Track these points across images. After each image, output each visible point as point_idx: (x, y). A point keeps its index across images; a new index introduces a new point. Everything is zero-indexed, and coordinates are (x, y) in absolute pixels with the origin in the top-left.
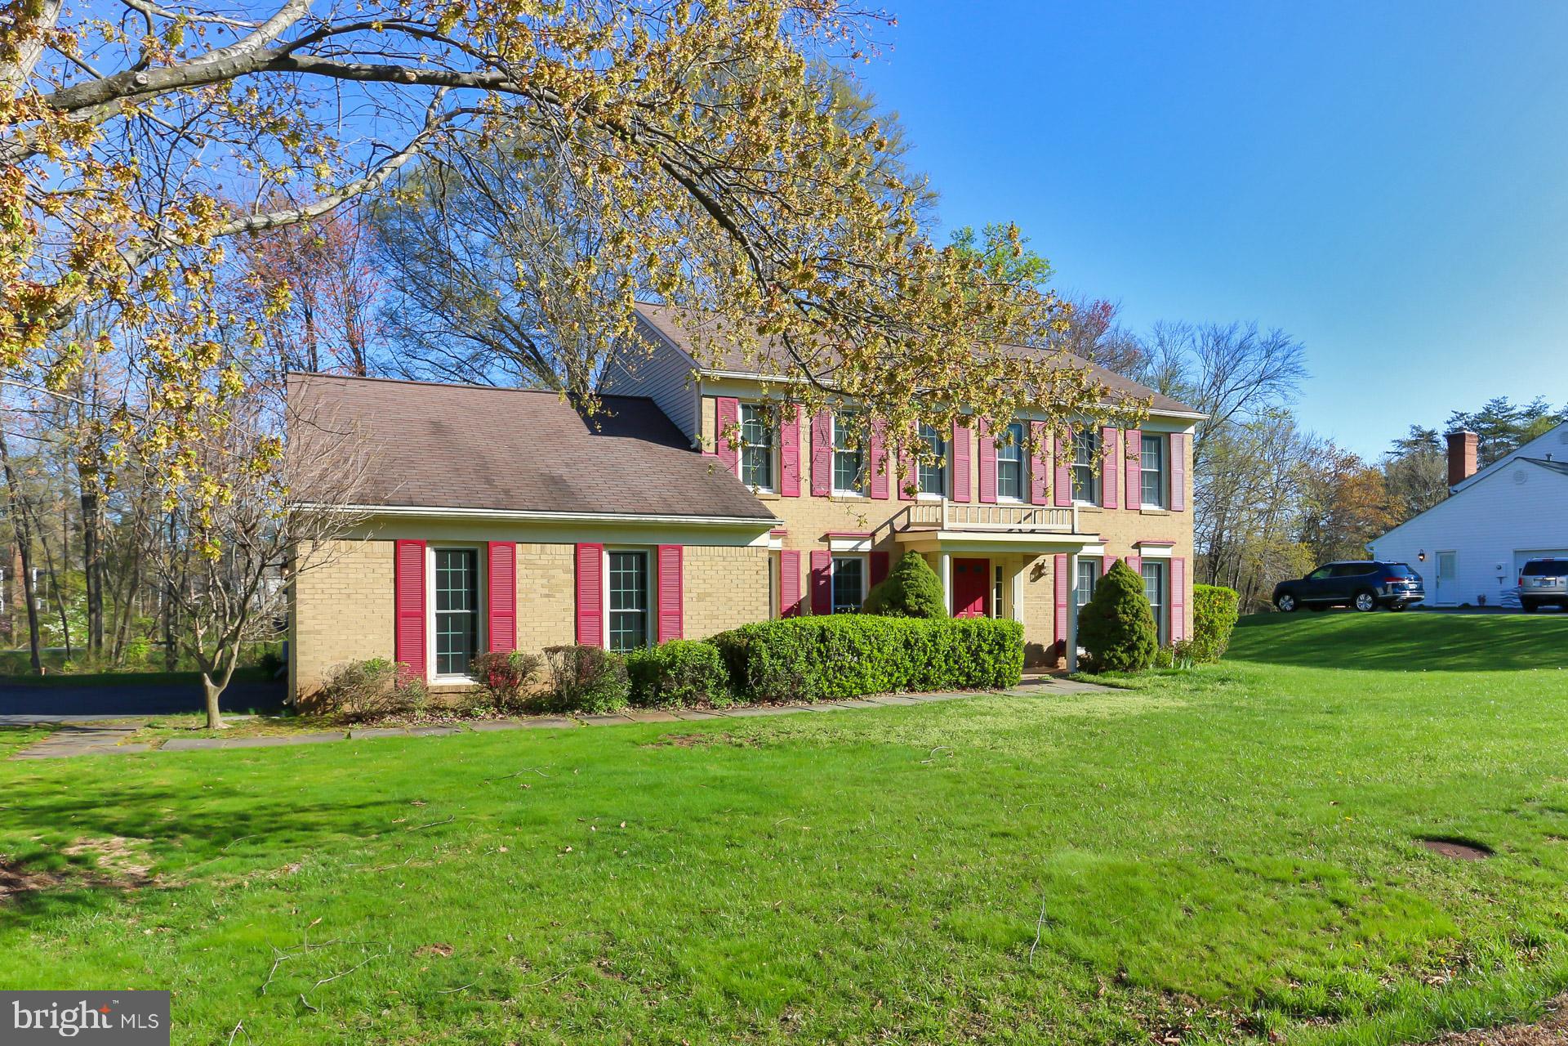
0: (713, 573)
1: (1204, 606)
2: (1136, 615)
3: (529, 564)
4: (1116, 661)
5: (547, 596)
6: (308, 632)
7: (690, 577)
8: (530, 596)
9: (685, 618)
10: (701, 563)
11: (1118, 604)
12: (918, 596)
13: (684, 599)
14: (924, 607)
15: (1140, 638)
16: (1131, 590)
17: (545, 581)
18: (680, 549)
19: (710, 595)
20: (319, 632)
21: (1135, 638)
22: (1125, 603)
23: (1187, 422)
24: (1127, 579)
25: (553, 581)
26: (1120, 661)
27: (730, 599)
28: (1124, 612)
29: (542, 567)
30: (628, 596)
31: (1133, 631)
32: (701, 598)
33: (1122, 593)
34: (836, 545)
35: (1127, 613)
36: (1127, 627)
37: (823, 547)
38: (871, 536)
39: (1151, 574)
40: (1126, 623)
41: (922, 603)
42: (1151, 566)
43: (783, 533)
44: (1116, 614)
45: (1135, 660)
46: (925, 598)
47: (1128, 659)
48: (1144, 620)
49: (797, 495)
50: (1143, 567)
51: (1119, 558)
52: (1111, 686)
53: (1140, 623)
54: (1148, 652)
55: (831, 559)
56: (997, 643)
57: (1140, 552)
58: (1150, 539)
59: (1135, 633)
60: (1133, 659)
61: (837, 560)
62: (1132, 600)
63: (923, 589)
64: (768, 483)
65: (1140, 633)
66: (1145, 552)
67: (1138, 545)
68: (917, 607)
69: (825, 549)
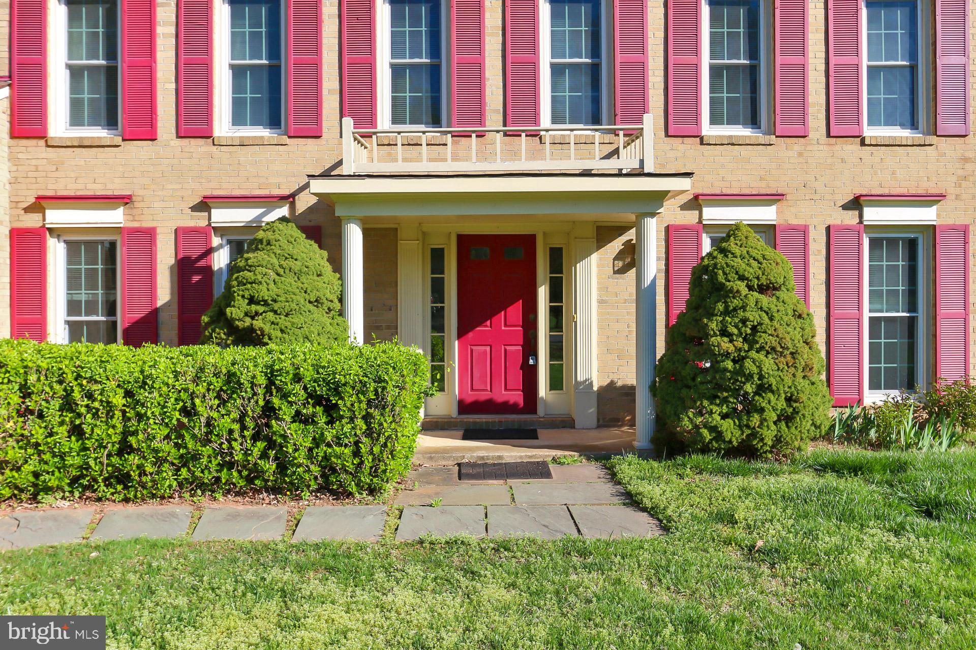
2: (750, 340)
4: (707, 435)
11: (711, 315)
12: (252, 301)
14: (258, 323)
15: (763, 388)
16: (742, 286)
21: (749, 388)
22: (727, 312)
24: (738, 263)
26: (718, 434)
28: (724, 333)
31: (740, 372)
33: (720, 291)
34: (222, 216)
35: (729, 335)
36: (729, 365)
37: (199, 220)
38: (290, 199)
39: (892, 256)
40: (727, 355)
41: (257, 314)
42: (893, 242)
43: (125, 200)
44: (707, 336)
45: (753, 435)
46: (266, 303)
47: (737, 433)
48: (773, 349)
49: (151, 136)
50: (875, 244)
51: (811, 229)
52: (632, 500)
53: (761, 356)
54: (787, 418)
55: (216, 241)
56: (318, 400)
57: (861, 216)
58: (886, 191)
59: (749, 377)
60: (747, 432)
61: (229, 242)
62: (744, 308)
63: (263, 287)
64: (111, 122)
65: (761, 377)
66: (873, 215)
67: (856, 204)
68: (248, 321)
69: (203, 223)
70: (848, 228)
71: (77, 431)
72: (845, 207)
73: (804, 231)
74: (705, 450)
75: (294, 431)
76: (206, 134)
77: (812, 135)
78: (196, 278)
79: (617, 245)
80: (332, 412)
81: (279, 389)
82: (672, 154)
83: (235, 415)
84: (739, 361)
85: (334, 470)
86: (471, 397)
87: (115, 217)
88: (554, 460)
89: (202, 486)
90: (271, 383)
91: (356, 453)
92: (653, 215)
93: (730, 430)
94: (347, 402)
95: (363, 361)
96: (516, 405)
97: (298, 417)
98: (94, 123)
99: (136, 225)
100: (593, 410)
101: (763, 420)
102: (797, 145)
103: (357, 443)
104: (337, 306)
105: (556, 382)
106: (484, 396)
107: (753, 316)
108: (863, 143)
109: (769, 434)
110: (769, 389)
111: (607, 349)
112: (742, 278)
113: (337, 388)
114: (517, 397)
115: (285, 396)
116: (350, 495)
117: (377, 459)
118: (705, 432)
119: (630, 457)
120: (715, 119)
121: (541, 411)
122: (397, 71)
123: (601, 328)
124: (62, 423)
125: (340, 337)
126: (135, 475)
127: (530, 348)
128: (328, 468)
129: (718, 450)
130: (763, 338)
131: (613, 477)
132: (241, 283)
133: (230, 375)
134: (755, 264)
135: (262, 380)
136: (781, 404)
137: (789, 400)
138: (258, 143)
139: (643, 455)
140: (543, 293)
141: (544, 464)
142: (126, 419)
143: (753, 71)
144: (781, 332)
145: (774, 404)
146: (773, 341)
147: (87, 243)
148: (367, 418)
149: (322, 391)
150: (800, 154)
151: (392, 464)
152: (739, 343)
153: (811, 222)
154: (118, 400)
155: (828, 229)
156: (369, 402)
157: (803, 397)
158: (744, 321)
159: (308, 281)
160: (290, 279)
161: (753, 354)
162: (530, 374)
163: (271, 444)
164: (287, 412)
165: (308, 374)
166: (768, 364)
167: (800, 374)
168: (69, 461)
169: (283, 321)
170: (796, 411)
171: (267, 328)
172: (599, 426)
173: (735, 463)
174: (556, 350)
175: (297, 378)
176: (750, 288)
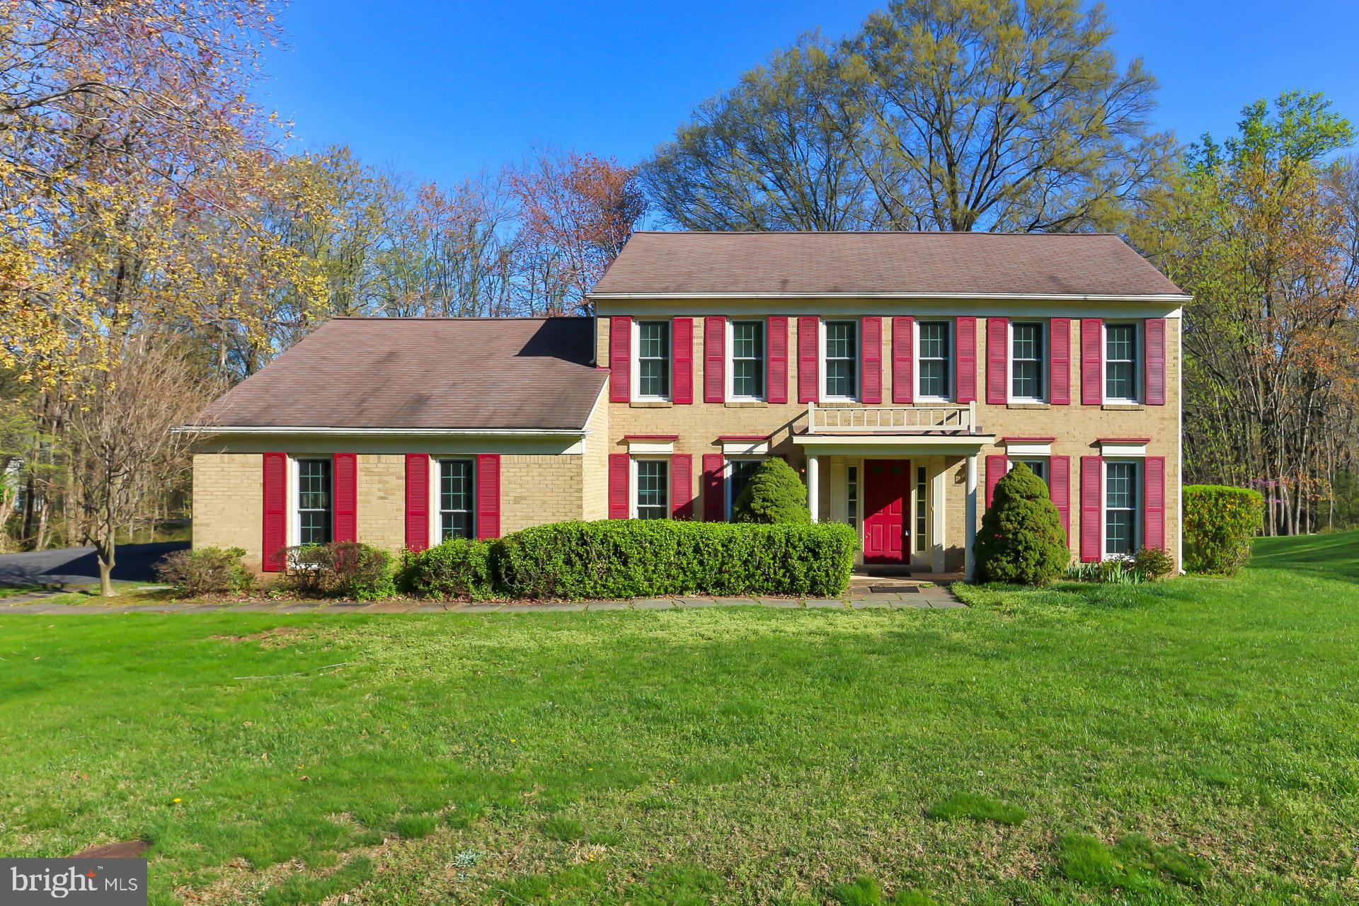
0: (529, 478)
1: (1210, 511)
2: (1021, 524)
3: (368, 472)
5: (382, 498)
6: (201, 525)
7: (507, 482)
8: (369, 498)
9: (502, 518)
10: (517, 470)
11: (1002, 511)
12: (764, 500)
13: (501, 502)
14: (768, 512)
15: (1027, 548)
16: (1017, 496)
17: (381, 486)
18: (497, 458)
19: (525, 498)
20: (208, 525)
22: (1009, 509)
23: (1170, 306)
24: (1016, 484)
25: (387, 485)
26: (1005, 572)
27: (545, 502)
28: (1008, 520)
29: (379, 474)
30: (457, 498)
31: (1015, 539)
32: (517, 500)
33: (1007, 499)
34: (730, 448)
35: (1011, 521)
36: (1010, 536)
37: (717, 450)
38: (768, 439)
39: (1121, 474)
40: (1009, 531)
41: (767, 507)
42: (1121, 466)
43: (674, 438)
44: (1000, 521)
45: (1023, 572)
46: (772, 502)
47: (1015, 571)
48: (1033, 528)
49: (690, 402)
50: (1110, 467)
51: (1071, 459)
52: (958, 600)
53: (1026, 532)
54: (1040, 564)
55: (725, 462)
56: (810, 550)
57: (1101, 451)
58: (1116, 437)
59: (1020, 542)
60: (1020, 570)
61: (732, 462)
62: (1018, 507)
63: (770, 493)
64: (664, 392)
65: (1026, 542)
66: (1108, 451)
67: (1098, 444)
68: (762, 511)
69: (719, 452)
70: (1094, 458)
71: (701, 563)
72: (1091, 446)
73: (1067, 459)
74: (999, 580)
75: (797, 564)
76: (721, 401)
77: (1072, 403)
78: (714, 484)
79: (957, 467)
80: (816, 556)
81: (792, 544)
82: (991, 414)
83: (771, 556)
84: (1015, 534)
85: (816, 584)
86: (871, 553)
87: (668, 448)
88: (920, 586)
89: (754, 590)
90: (788, 541)
91: (827, 575)
92: (975, 455)
93: (1010, 569)
94: (823, 551)
95: (830, 531)
96: (897, 559)
97: (801, 558)
98: (654, 392)
99: (680, 452)
100: (942, 562)
101: (1027, 565)
102: (1064, 409)
103: (827, 571)
104: (805, 502)
105: (921, 546)
106: (878, 553)
107: (1022, 511)
108: (1102, 409)
109: (1031, 572)
110: (1031, 548)
111: (951, 527)
112: (1017, 492)
113: (819, 545)
114: (898, 554)
115: (794, 548)
116: (823, 595)
117: (837, 579)
118: (999, 571)
119: (960, 583)
120: (1016, 393)
121: (912, 563)
122: (830, 364)
123: (948, 515)
124: (695, 558)
125: (807, 520)
126: (726, 583)
127: (907, 526)
128: (814, 583)
129: (1005, 580)
130: (1027, 523)
131: (951, 592)
132: (757, 491)
133: (769, 538)
134: (1024, 484)
135: (784, 540)
136: (1037, 556)
137: (1042, 554)
138: (751, 406)
139: (968, 583)
140: (914, 494)
141: (915, 588)
142: (723, 557)
143: (1038, 365)
144: (1037, 520)
145: (1034, 556)
146: (1032, 524)
147: (651, 463)
148: (833, 558)
149: (811, 545)
150: (1065, 415)
151: (844, 581)
152: (1016, 525)
153: (1072, 455)
154: (720, 548)
155: (1081, 458)
156: (834, 551)
157: (1048, 553)
158: (1018, 514)
159: (792, 490)
160: (783, 489)
161: (1022, 531)
162: (906, 541)
163: (788, 570)
164: (795, 555)
165: (804, 536)
166: (1030, 535)
167: (1047, 541)
168: (698, 576)
169: (780, 510)
170: (1044, 560)
171: (773, 514)
172: (946, 572)
173: (1014, 586)
174: (921, 527)
175: (800, 539)
176: (1022, 497)
